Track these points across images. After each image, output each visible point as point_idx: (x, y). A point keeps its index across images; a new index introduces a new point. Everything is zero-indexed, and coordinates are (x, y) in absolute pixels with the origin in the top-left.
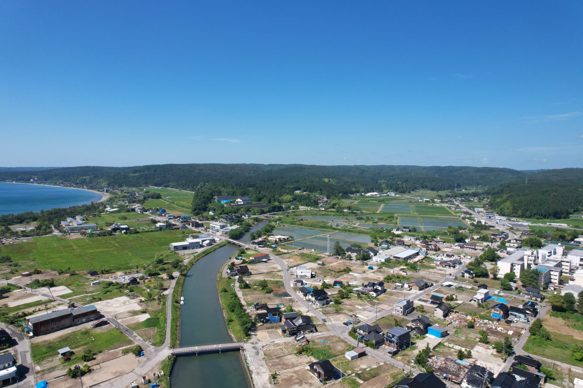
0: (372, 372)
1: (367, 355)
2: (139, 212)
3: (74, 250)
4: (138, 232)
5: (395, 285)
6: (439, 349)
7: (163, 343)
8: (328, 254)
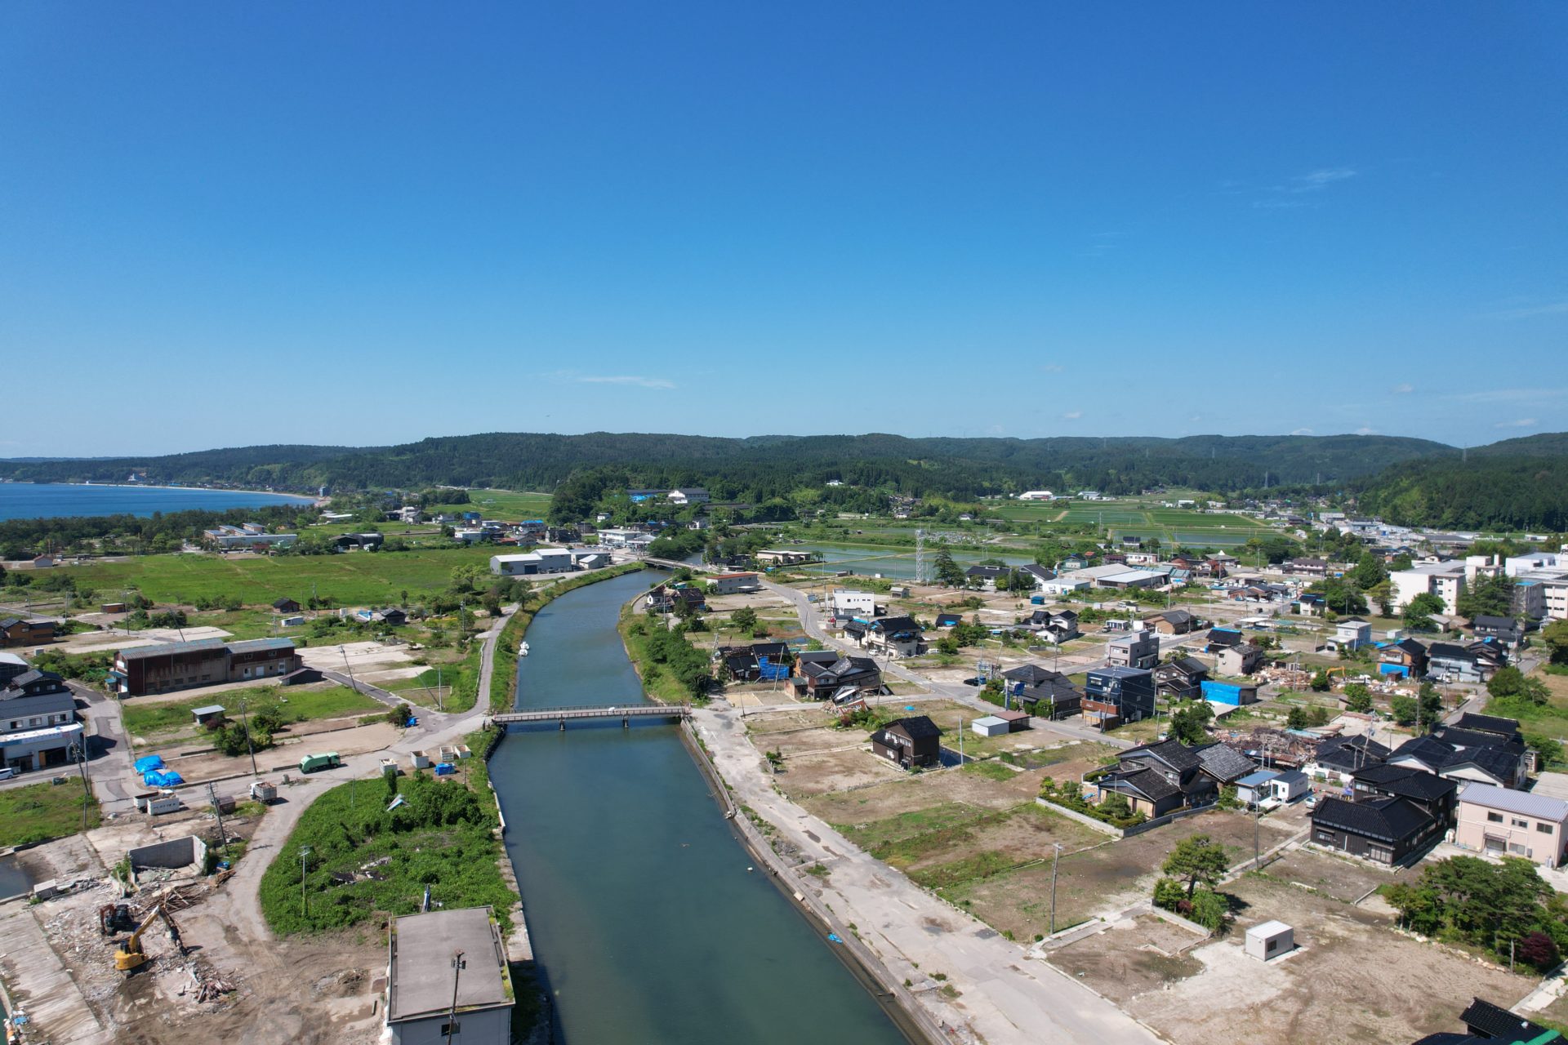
0: (1046, 755)
1: (1031, 729)
2: (411, 520)
3: (238, 574)
4: (407, 549)
5: (1108, 624)
6: (1234, 721)
7: (470, 708)
8: (919, 582)
